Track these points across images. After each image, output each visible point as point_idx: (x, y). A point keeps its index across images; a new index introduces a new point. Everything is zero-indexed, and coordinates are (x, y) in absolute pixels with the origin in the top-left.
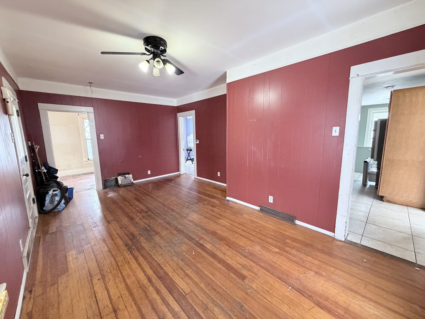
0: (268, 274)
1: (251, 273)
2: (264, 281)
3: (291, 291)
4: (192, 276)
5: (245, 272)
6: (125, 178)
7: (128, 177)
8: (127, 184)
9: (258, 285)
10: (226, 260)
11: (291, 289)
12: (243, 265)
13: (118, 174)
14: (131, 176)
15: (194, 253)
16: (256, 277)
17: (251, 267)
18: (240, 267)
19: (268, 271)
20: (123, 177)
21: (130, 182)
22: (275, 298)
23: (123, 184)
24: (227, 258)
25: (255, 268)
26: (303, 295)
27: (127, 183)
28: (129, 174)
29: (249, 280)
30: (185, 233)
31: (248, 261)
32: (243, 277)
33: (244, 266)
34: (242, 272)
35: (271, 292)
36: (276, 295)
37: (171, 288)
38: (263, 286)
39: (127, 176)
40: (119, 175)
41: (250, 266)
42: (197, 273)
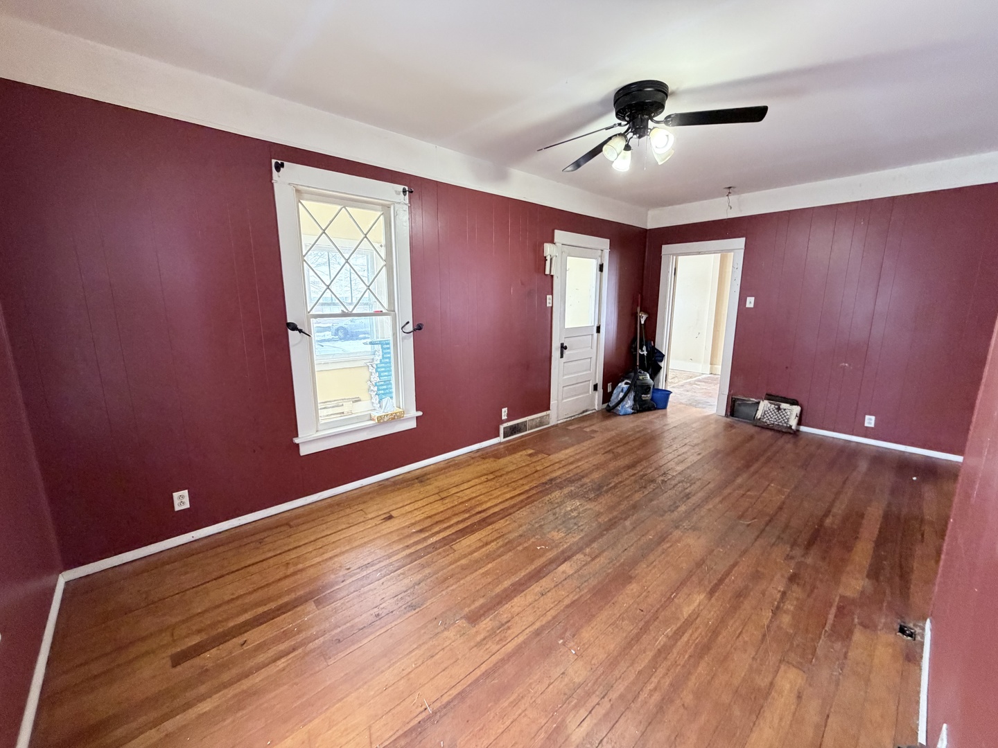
0: (478, 672)
1: (482, 636)
2: (460, 657)
3: (424, 707)
4: (484, 550)
5: (486, 624)
6: (779, 409)
7: (785, 410)
8: (773, 424)
9: (450, 641)
10: (522, 594)
11: (426, 709)
12: (509, 624)
13: (767, 394)
14: (797, 409)
15: (538, 548)
16: (472, 644)
17: (501, 640)
18: (504, 618)
19: (486, 674)
20: (773, 406)
21: (785, 425)
22: (413, 666)
23: (764, 422)
24: (530, 598)
25: (499, 646)
26: (405, 735)
27: (776, 423)
28: (794, 402)
29: (464, 628)
30: (605, 532)
31: (521, 638)
32: (474, 618)
33: (504, 626)
34: (488, 619)
35: (429, 662)
36: (420, 669)
37: (464, 532)
38: (446, 650)
39: (784, 406)
40: (770, 397)
41: (505, 637)
42: (488, 556)
